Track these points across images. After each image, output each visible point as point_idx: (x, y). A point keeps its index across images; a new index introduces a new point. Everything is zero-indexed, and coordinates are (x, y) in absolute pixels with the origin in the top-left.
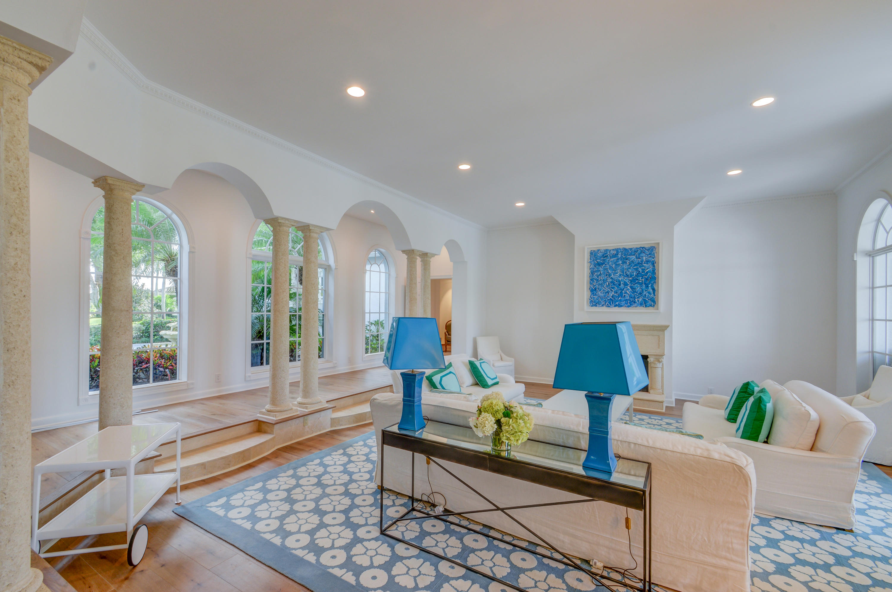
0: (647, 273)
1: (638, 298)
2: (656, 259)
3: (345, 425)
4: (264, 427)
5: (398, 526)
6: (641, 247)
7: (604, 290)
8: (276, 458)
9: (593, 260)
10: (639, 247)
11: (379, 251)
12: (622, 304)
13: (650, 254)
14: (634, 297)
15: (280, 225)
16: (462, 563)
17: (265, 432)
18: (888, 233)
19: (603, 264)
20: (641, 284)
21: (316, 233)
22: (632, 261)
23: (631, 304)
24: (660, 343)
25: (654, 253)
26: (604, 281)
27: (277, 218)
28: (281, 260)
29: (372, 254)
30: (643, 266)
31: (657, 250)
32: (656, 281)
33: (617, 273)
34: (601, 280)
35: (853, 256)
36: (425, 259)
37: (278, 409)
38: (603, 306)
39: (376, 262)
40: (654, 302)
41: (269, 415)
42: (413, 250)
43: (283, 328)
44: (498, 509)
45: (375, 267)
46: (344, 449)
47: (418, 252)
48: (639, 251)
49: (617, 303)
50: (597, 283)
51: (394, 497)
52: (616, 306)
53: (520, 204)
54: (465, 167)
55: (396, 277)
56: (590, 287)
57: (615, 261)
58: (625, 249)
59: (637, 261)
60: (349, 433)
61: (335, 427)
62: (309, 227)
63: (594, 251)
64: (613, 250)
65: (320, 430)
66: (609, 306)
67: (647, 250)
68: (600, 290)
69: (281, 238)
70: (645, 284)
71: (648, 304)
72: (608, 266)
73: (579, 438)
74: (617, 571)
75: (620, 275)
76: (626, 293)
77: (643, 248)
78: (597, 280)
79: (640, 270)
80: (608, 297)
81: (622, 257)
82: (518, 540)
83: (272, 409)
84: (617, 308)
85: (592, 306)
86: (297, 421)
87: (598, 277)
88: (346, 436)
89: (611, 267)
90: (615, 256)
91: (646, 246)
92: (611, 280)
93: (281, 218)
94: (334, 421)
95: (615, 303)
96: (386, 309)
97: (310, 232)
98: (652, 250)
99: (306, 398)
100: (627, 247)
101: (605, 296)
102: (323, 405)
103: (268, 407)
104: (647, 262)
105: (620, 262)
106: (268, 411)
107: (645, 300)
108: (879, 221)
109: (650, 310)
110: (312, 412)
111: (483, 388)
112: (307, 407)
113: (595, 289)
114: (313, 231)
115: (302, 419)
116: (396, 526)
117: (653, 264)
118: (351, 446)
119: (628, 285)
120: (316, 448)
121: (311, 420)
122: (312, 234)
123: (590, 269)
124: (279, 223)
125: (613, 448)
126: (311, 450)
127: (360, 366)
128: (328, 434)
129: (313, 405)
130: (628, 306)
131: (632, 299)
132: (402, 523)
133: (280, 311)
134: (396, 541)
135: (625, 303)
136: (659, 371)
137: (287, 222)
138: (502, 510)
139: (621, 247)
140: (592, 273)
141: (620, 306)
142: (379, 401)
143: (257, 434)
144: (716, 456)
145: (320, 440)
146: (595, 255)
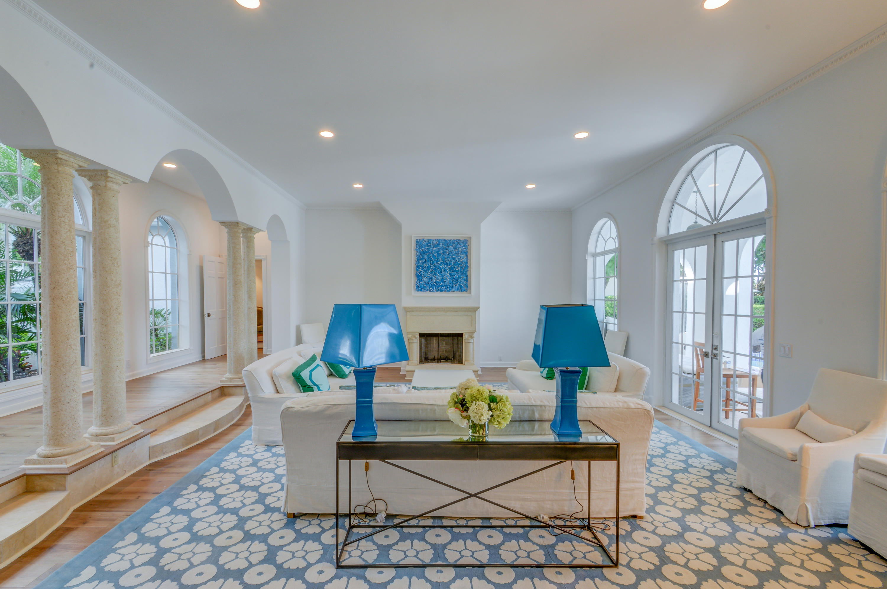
0: (462, 262)
1: (455, 284)
2: (469, 252)
3: (171, 452)
4: (39, 482)
5: (350, 553)
6: (457, 240)
7: (428, 276)
8: (84, 523)
9: (419, 248)
10: (455, 239)
11: (163, 218)
12: (443, 289)
13: (464, 246)
14: (453, 283)
15: (58, 161)
16: (445, 563)
17: (44, 491)
18: (606, 242)
19: (427, 252)
20: (457, 272)
21: (117, 183)
22: (451, 251)
23: (450, 289)
24: (473, 322)
25: (467, 246)
26: (429, 268)
27: (56, 150)
28: (63, 219)
29: (155, 222)
30: (459, 256)
31: (469, 243)
32: (469, 269)
33: (439, 261)
34: (425, 267)
35: (585, 257)
36: (249, 234)
37: (68, 450)
38: (427, 290)
39: (160, 233)
40: (467, 287)
41: (50, 463)
42: (238, 223)
43: (70, 325)
44: (471, 495)
45: (158, 240)
46: (196, 483)
47: (243, 225)
48: (456, 243)
49: (439, 288)
50: (422, 269)
51: (316, 521)
52: (438, 290)
53: (358, 186)
54: (327, 134)
55: (189, 255)
56: (417, 273)
57: (437, 250)
58: (445, 240)
59: (454, 251)
60: (182, 460)
61: (157, 457)
62: (107, 174)
63: (419, 240)
64: (435, 240)
65: (135, 467)
66: (432, 291)
67: (462, 242)
68: (425, 277)
69: (61, 184)
70: (461, 272)
71: (463, 289)
72: (431, 255)
73: (533, 411)
74: (557, 518)
75: (441, 263)
76: (446, 279)
77: (459, 240)
78: (423, 267)
79: (457, 259)
80: (432, 282)
81: (443, 247)
82: (470, 520)
83: (54, 452)
84: (438, 292)
85: (418, 291)
86: (102, 461)
87: (423, 264)
88: (182, 465)
89: (434, 256)
90: (437, 245)
91: (461, 239)
92: (434, 267)
93: (62, 151)
94: (153, 450)
95: (438, 288)
96: (172, 294)
97: (107, 181)
98: (466, 243)
99: (109, 426)
100: (447, 239)
101: (429, 282)
102: (136, 431)
103: (42, 450)
104: (463, 252)
105: (442, 252)
106: (47, 457)
107: (460, 286)
108: (599, 233)
109: (464, 294)
110: (122, 445)
111: (341, 378)
112: (114, 438)
113: (421, 275)
114: (112, 180)
115: (109, 458)
116: (347, 553)
117: (466, 253)
118: (203, 477)
119: (448, 272)
120: (145, 493)
121: (121, 455)
122: (109, 184)
123: (416, 256)
124: (57, 158)
125: (581, 414)
126: (139, 497)
127: (144, 371)
128: (150, 470)
129: (122, 434)
130: (448, 291)
131: (451, 285)
132: (351, 546)
133: (64, 299)
134: (361, 569)
135: (446, 288)
136: (471, 345)
137: (72, 160)
138: (475, 495)
139: (442, 238)
140: (418, 260)
141: (441, 291)
142: (296, 409)
143: (29, 496)
144: (632, 406)
145: (143, 481)
146: (420, 244)
